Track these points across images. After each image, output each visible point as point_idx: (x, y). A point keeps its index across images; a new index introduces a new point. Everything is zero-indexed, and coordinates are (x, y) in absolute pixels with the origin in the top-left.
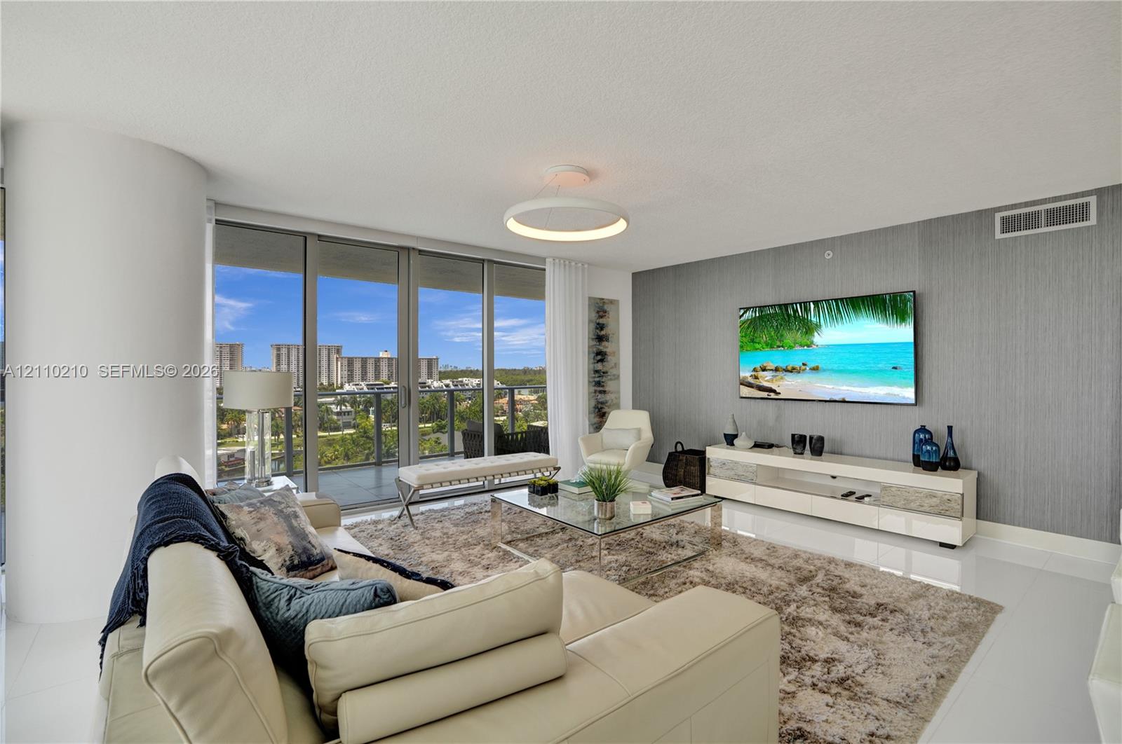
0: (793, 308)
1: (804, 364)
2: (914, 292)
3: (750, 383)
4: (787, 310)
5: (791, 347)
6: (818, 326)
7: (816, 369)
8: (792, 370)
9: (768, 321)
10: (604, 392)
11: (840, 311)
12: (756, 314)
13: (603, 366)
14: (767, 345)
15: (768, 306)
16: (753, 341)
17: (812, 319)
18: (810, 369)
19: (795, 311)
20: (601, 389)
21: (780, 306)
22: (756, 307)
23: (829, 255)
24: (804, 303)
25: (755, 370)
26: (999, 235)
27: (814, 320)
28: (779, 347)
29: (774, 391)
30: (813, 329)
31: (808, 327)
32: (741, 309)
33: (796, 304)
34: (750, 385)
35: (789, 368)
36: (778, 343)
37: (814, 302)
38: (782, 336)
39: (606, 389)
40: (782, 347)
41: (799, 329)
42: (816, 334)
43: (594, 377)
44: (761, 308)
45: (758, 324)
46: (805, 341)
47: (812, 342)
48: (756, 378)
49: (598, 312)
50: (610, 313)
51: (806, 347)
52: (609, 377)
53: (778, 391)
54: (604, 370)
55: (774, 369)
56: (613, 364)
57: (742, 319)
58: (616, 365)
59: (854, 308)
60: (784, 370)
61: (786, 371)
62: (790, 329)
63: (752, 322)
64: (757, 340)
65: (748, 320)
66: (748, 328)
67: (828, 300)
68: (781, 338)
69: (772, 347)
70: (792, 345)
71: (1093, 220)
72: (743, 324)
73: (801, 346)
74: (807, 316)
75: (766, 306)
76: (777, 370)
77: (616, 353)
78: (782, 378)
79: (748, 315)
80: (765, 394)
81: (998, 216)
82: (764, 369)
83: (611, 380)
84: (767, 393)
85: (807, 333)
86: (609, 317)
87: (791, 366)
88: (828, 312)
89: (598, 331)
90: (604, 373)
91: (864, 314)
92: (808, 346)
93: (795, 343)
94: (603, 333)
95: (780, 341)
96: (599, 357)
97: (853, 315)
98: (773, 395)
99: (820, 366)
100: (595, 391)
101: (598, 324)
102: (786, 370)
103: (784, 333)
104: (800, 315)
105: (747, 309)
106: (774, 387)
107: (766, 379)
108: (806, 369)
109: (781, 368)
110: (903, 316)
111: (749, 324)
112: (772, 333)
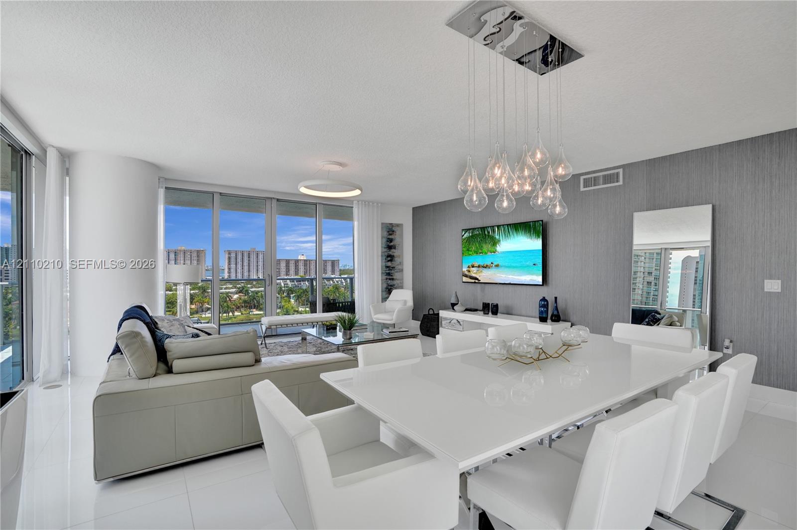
0: (487, 230)
1: (492, 263)
2: (542, 221)
3: (466, 275)
4: (485, 232)
5: (486, 253)
6: (499, 241)
7: (497, 266)
9: (476, 238)
10: (393, 279)
11: (509, 231)
12: (470, 234)
13: (392, 264)
14: (475, 252)
15: (476, 229)
16: (468, 250)
18: (495, 266)
19: (489, 232)
20: (391, 277)
21: (481, 228)
22: (470, 230)
24: (492, 227)
25: (469, 267)
26: (582, 189)
27: (497, 237)
28: (480, 253)
29: (477, 279)
30: (496, 242)
31: (494, 241)
32: (463, 230)
33: (488, 227)
34: (466, 276)
35: (485, 266)
36: (480, 251)
37: (497, 226)
39: (394, 277)
40: (482, 253)
41: (490, 243)
42: (498, 245)
43: (386, 270)
44: (473, 230)
45: (471, 240)
46: (493, 250)
47: (496, 250)
48: (469, 271)
49: (388, 232)
50: (397, 232)
52: (396, 271)
53: (479, 279)
54: (393, 266)
56: (399, 263)
57: (463, 237)
58: (401, 263)
59: (516, 230)
62: (486, 243)
63: (468, 238)
64: (470, 250)
65: (466, 237)
66: (466, 243)
67: (504, 225)
68: (481, 248)
69: (477, 254)
70: (487, 252)
71: (621, 183)
72: (463, 241)
73: (491, 253)
74: (494, 235)
76: (479, 267)
77: (401, 256)
78: (481, 272)
79: (467, 235)
80: (473, 281)
81: (582, 178)
82: (473, 267)
83: (397, 272)
85: (494, 245)
86: (395, 235)
87: (486, 264)
88: (504, 232)
89: (389, 243)
90: (392, 268)
91: (520, 233)
92: (494, 253)
93: (488, 251)
94: (392, 244)
96: (389, 259)
97: (515, 234)
98: (477, 281)
100: (387, 279)
101: (389, 239)
102: (484, 267)
103: (484, 245)
104: (491, 234)
105: (466, 230)
106: (478, 277)
107: (474, 272)
108: (493, 266)
109: (481, 266)
111: (467, 240)
112: (477, 245)
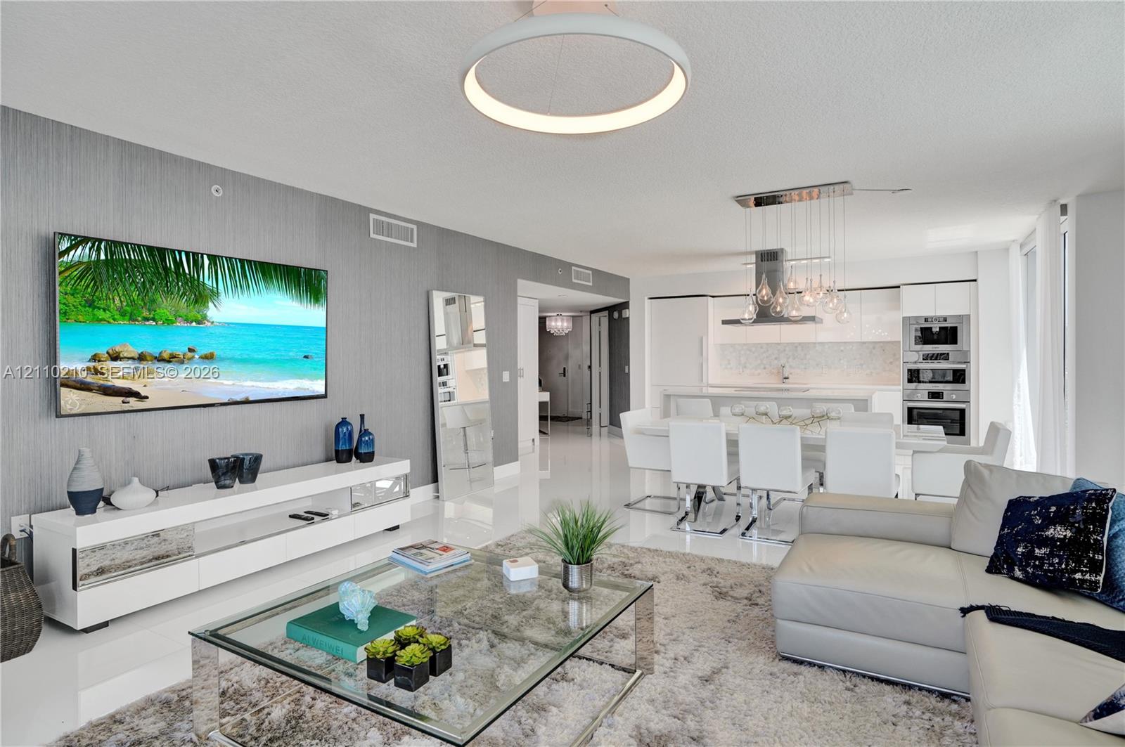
0: (175, 259)
1: (191, 350)
3: (83, 382)
4: (163, 260)
5: (168, 322)
6: (214, 294)
7: (209, 357)
8: (172, 359)
9: (126, 271)
11: (246, 276)
12: (99, 254)
14: (123, 314)
15: (126, 244)
16: (91, 304)
17: (206, 281)
18: (201, 357)
19: (179, 264)
21: (150, 249)
22: (100, 241)
23: (216, 191)
24: (194, 254)
25: (95, 358)
26: (372, 234)
27: (208, 283)
28: (147, 319)
29: (136, 395)
30: (206, 296)
31: (200, 293)
32: (63, 235)
33: (180, 252)
34: (83, 386)
35: (166, 356)
36: (146, 314)
37: (209, 256)
38: (153, 301)
40: (153, 319)
41: (184, 293)
42: (211, 305)
44: (114, 245)
45: (105, 276)
46: (193, 313)
47: (205, 317)
51: (194, 324)
53: (143, 394)
55: (137, 356)
59: (264, 275)
60: (156, 358)
61: (159, 361)
62: (170, 292)
63: (90, 268)
64: (102, 304)
65: (80, 263)
66: (81, 277)
67: (230, 258)
68: (152, 305)
69: (133, 319)
70: (171, 317)
72: (67, 269)
73: (188, 321)
74: (198, 276)
75: (121, 244)
76: (142, 358)
79: (80, 254)
80: (115, 403)
81: (371, 217)
82: (115, 357)
84: (122, 399)
85: (196, 302)
87: (169, 351)
88: (230, 275)
91: (277, 289)
92: (199, 322)
93: (176, 316)
95: (149, 310)
97: (262, 286)
98: (133, 403)
99: (215, 354)
102: (160, 359)
103: (158, 298)
104: (187, 271)
105: (79, 241)
106: (135, 387)
108: (193, 357)
109: (151, 355)
110: (317, 296)
111: (88, 269)
112: (135, 295)
